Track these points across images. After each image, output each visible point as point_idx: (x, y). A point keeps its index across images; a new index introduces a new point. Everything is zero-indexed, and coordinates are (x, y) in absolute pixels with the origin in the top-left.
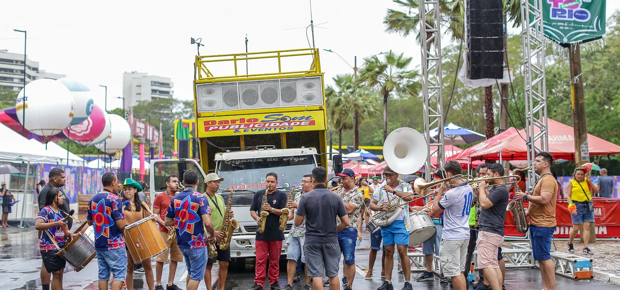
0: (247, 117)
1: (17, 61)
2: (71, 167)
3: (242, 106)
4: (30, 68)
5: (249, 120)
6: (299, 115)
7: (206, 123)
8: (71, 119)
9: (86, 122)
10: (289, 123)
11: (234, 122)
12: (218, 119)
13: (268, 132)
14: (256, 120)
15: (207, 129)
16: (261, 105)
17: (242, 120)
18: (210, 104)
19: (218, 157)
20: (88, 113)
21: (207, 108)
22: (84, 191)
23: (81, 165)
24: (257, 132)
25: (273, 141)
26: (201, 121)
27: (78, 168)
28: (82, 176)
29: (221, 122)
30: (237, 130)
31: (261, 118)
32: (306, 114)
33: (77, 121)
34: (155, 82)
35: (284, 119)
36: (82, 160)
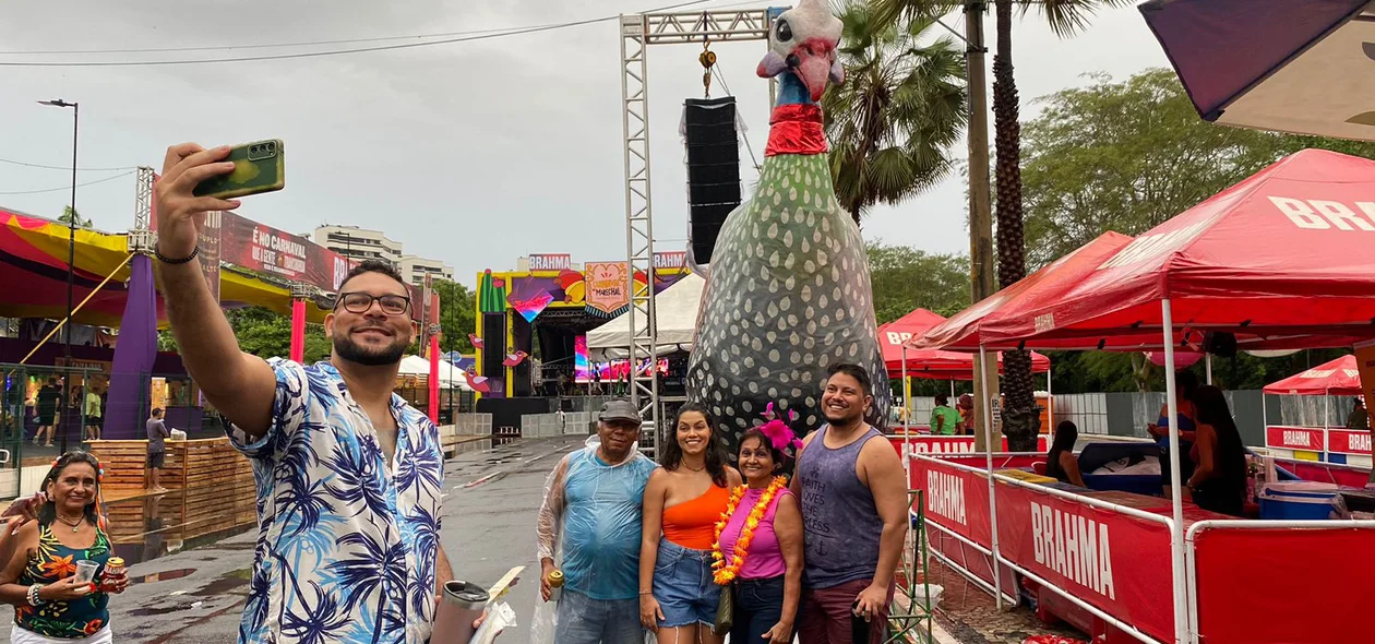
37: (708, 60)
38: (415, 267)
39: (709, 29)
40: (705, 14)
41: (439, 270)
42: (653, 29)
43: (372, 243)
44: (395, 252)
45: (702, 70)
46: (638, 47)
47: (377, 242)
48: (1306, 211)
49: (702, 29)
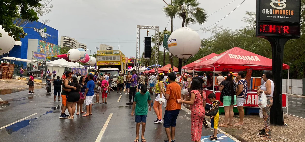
0: (106, 62)
1: (71, 40)
2: (80, 69)
3: (106, 60)
4: (75, 42)
5: (107, 63)
6: (116, 62)
7: (99, 63)
8: (80, 58)
9: (84, 58)
10: (114, 63)
11: (104, 63)
12: (101, 62)
13: (110, 65)
14: (108, 63)
15: (99, 64)
16: (109, 60)
17: (105, 63)
18: (100, 59)
19: (100, 69)
20: (85, 56)
21: (99, 60)
22: (84, 74)
23: (83, 68)
24: (108, 65)
25: (112, 67)
26: (98, 63)
27: (82, 69)
28: (83, 71)
29: (101, 63)
30: (104, 64)
31: (109, 62)
32: (117, 62)
33: (82, 58)
34: (108, 47)
35: (113, 63)
36: (83, 66)
37: (148, 32)
38: (79, 45)
39: (148, 28)
40: (148, 26)
41: (84, 46)
42: (141, 27)
43: (72, 40)
44: (76, 42)
45: (147, 33)
46: (139, 29)
47: (73, 40)
48: (232, 56)
49: (147, 28)
